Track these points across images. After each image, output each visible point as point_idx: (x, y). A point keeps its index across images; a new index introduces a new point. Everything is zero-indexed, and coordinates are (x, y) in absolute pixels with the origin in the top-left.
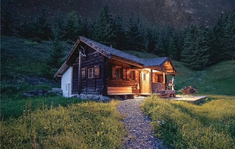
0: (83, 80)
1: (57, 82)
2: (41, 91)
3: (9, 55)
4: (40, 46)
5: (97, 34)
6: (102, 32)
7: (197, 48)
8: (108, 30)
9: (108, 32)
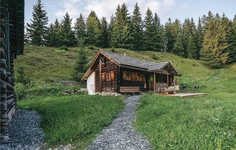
0: (103, 82)
1: (83, 83)
2: (73, 91)
3: (46, 63)
4: (67, 54)
5: (116, 37)
6: (120, 35)
7: (216, 46)
8: (126, 33)
9: (125, 35)
